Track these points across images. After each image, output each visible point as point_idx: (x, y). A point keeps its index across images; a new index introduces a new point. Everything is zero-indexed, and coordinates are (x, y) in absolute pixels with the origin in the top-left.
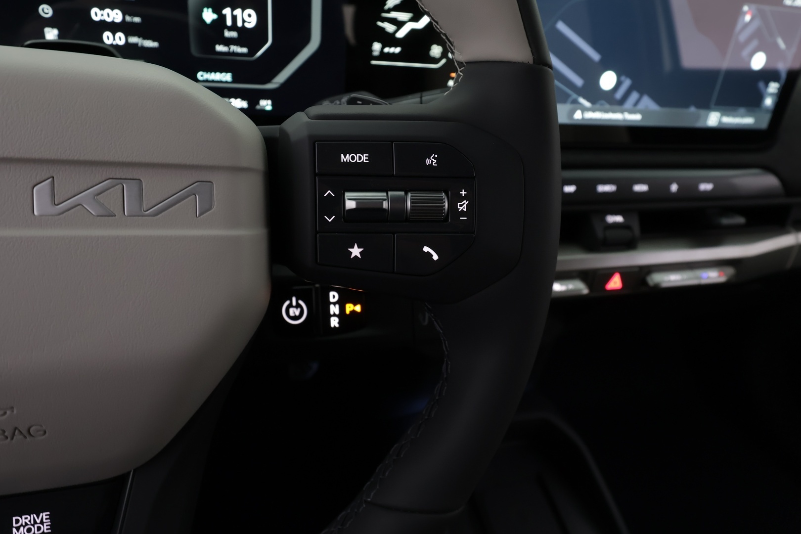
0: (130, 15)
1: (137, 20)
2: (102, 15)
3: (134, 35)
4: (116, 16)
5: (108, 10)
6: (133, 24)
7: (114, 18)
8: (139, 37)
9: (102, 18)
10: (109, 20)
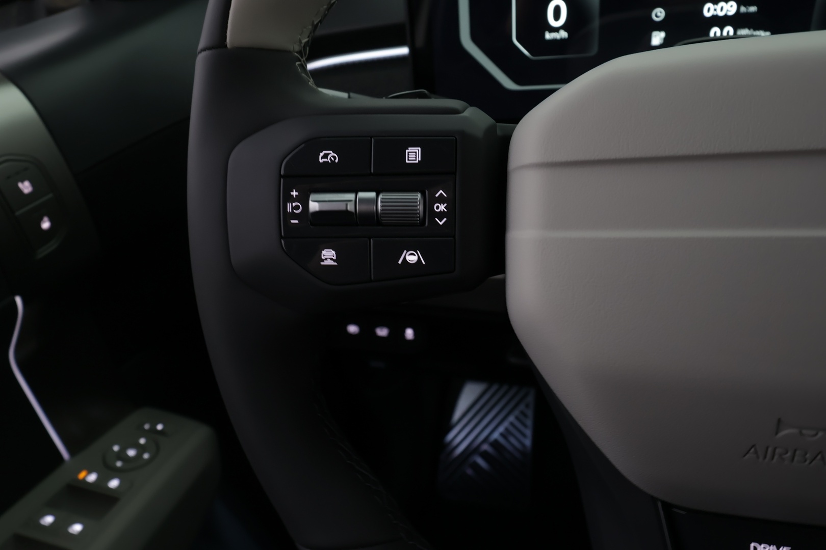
0: (745, 6)
1: (753, 9)
2: (715, 10)
3: (743, 27)
4: (730, 9)
5: (722, 4)
6: (748, 15)
7: (727, 11)
8: (749, 29)
9: (715, 13)
10: (721, 14)
